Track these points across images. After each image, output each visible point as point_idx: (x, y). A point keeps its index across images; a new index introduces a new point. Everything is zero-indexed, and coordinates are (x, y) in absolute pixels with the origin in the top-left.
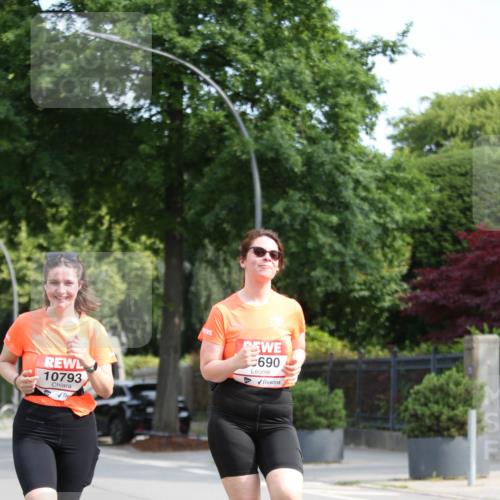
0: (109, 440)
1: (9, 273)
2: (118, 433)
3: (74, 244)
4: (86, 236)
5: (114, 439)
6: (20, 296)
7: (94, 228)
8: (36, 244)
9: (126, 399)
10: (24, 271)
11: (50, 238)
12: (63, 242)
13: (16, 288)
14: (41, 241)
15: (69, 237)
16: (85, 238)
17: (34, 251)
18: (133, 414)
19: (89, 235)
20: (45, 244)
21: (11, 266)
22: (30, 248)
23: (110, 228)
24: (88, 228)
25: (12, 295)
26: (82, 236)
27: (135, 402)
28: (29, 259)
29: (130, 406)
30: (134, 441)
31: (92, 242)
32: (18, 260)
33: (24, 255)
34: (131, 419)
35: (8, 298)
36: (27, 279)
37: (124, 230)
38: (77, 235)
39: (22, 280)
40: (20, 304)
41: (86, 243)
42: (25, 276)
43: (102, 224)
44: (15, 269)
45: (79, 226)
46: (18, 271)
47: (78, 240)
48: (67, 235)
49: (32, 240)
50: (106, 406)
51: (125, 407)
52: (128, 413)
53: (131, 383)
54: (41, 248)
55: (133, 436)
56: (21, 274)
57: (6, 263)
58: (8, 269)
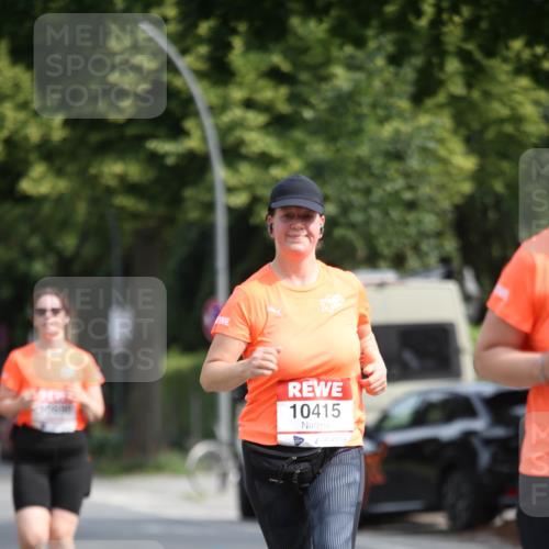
0: (439, 520)
1: (204, 139)
2: (462, 505)
3: (352, 66)
4: (380, 43)
5: (453, 518)
6: (230, 190)
7: (401, 24)
8: (264, 67)
9: (479, 424)
10: (238, 133)
11: (297, 52)
12: (328, 62)
13: (220, 173)
14: (277, 59)
15: (341, 47)
16: (379, 48)
17: (262, 83)
18: (494, 459)
19: (387, 42)
20: (285, 67)
21: (208, 121)
22: (250, 77)
23: (437, 23)
24: (385, 26)
25: (211, 189)
26: (372, 45)
27: (499, 432)
28: (249, 104)
29: (488, 442)
30: (498, 522)
31: (395, 60)
32: (224, 106)
33: (237, 94)
34: (490, 470)
35: (204, 197)
36: (244, 150)
37: (470, 27)
38: (360, 43)
39: (232, 154)
40: (231, 210)
41: (380, 62)
42: (241, 143)
43: (419, 14)
44: (217, 127)
45: (365, 22)
46: (224, 132)
47: (360, 55)
48: (337, 41)
49: (254, 57)
50: (434, 441)
51: (476, 442)
52: (484, 457)
53: (488, 389)
54: (275, 75)
55: (497, 510)
56: (231, 139)
57: (196, 114)
58: (201, 127)
